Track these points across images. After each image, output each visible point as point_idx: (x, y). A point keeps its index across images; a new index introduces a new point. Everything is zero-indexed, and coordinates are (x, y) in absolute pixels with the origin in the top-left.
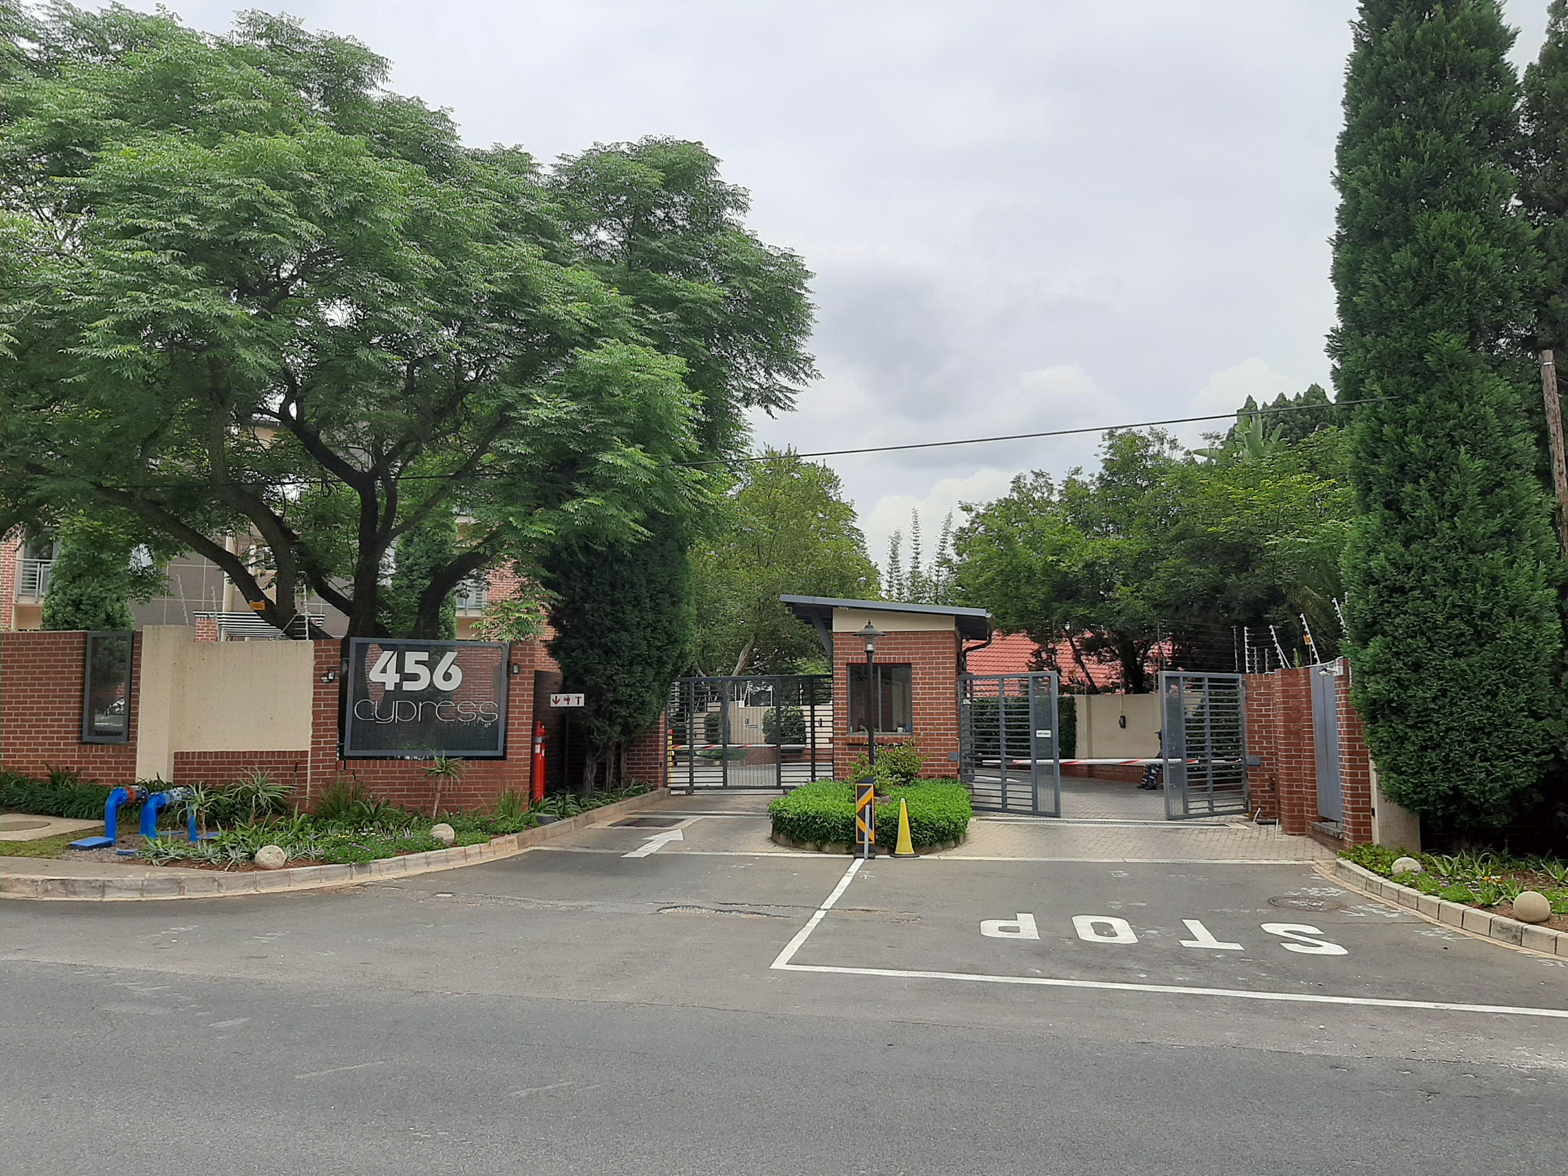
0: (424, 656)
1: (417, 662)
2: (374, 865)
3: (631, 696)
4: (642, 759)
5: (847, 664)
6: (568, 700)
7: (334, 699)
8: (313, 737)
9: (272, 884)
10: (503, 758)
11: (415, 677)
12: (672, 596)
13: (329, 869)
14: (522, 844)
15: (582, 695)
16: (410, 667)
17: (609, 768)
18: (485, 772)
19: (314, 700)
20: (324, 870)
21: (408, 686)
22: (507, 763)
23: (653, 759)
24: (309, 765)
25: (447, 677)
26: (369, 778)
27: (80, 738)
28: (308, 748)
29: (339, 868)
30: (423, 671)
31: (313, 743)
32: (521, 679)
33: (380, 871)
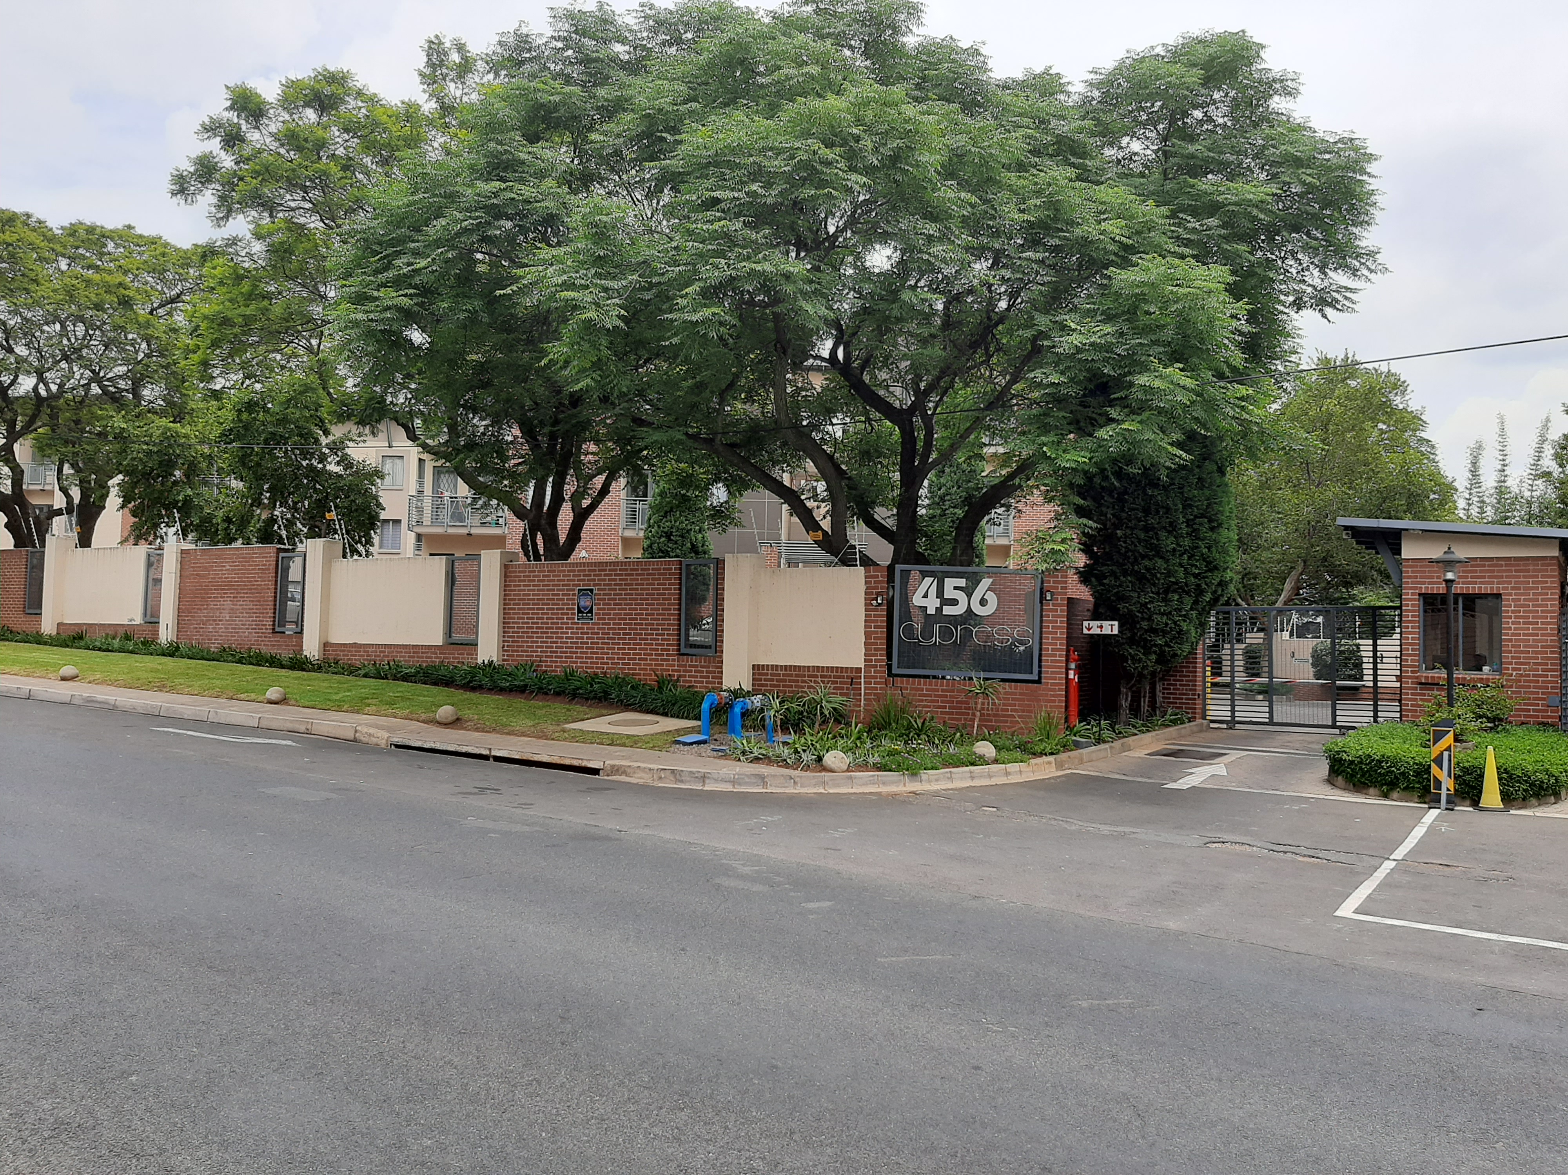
0: (962, 582)
1: (956, 588)
2: (925, 774)
3: (1167, 624)
4: (1179, 689)
5: (1420, 595)
6: (1101, 627)
7: (882, 621)
8: (865, 655)
9: (838, 786)
10: (1039, 681)
11: (954, 602)
12: (1210, 521)
13: (885, 776)
14: (1060, 766)
15: (1116, 623)
16: (949, 593)
17: (1145, 697)
18: (1021, 694)
19: (866, 621)
20: (881, 776)
21: (947, 610)
22: (1042, 686)
23: (1191, 690)
24: (863, 680)
25: (983, 602)
26: (915, 695)
27: (679, 650)
28: (862, 665)
29: (893, 776)
30: (961, 596)
31: (865, 661)
32: (1054, 605)
33: (929, 781)
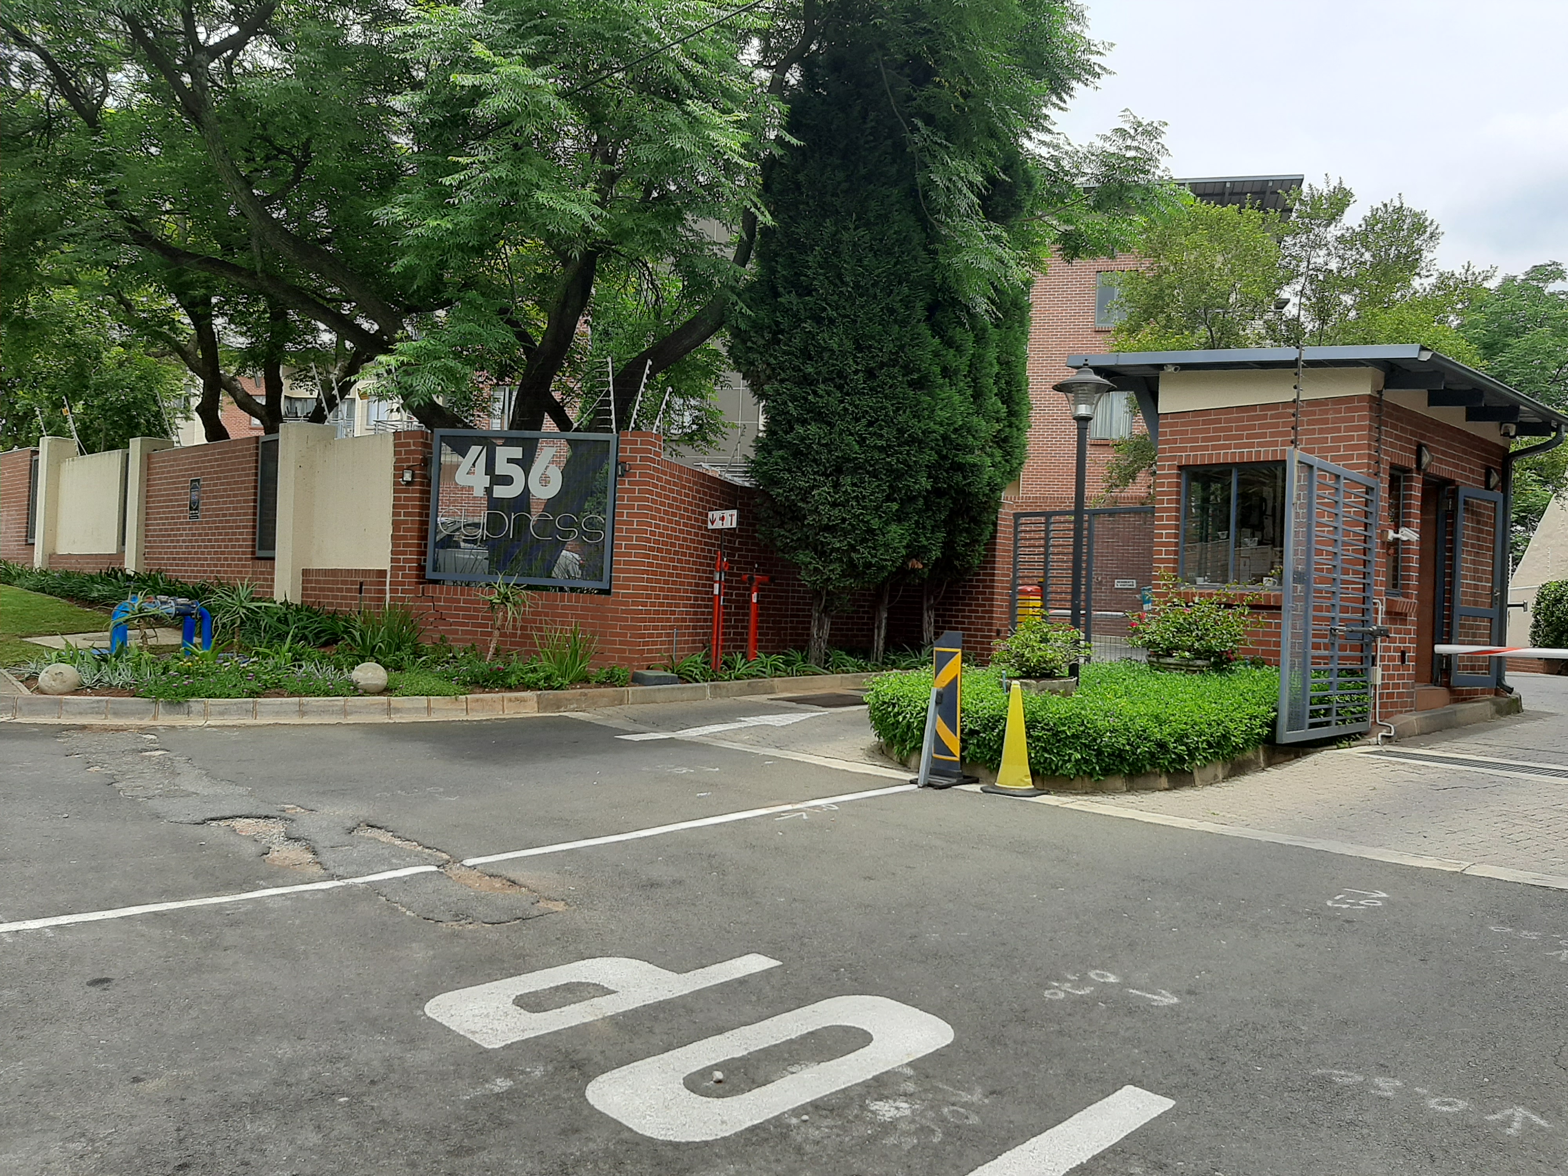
0: (517, 452)
1: (510, 461)
2: (196, 704)
5: (1180, 468)
6: (723, 519)
7: (414, 507)
8: (392, 552)
10: (608, 592)
11: (507, 480)
13: (121, 703)
14: (542, 705)
15: (735, 512)
16: (502, 468)
18: (583, 609)
19: (394, 506)
20: (113, 702)
21: (500, 492)
22: (611, 598)
24: (388, 587)
25: (545, 480)
26: (449, 608)
27: (253, 553)
28: (387, 566)
29: (136, 703)
30: (516, 472)
31: (392, 560)
32: (630, 483)
